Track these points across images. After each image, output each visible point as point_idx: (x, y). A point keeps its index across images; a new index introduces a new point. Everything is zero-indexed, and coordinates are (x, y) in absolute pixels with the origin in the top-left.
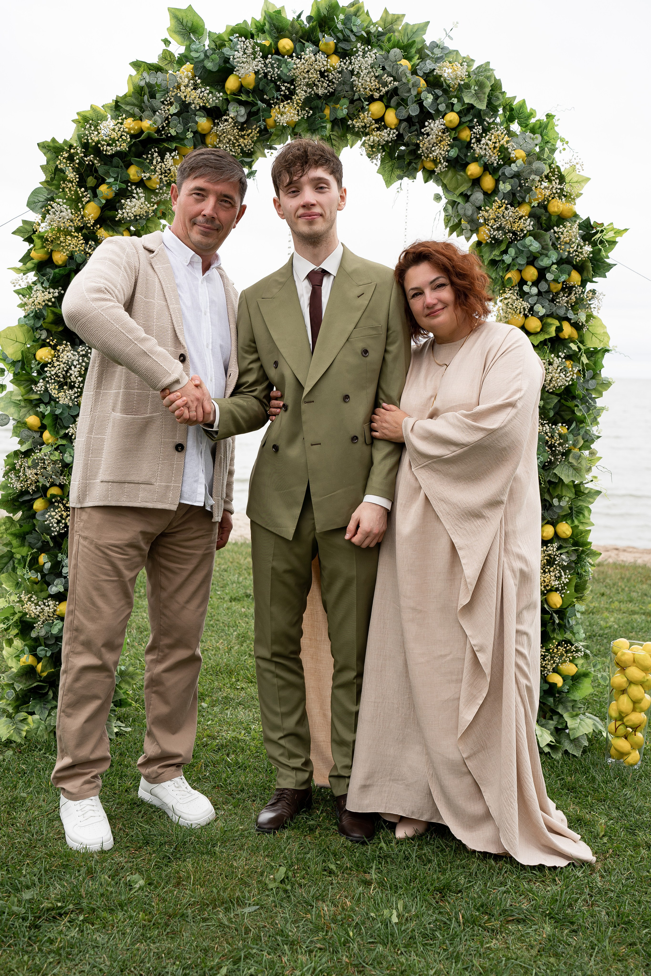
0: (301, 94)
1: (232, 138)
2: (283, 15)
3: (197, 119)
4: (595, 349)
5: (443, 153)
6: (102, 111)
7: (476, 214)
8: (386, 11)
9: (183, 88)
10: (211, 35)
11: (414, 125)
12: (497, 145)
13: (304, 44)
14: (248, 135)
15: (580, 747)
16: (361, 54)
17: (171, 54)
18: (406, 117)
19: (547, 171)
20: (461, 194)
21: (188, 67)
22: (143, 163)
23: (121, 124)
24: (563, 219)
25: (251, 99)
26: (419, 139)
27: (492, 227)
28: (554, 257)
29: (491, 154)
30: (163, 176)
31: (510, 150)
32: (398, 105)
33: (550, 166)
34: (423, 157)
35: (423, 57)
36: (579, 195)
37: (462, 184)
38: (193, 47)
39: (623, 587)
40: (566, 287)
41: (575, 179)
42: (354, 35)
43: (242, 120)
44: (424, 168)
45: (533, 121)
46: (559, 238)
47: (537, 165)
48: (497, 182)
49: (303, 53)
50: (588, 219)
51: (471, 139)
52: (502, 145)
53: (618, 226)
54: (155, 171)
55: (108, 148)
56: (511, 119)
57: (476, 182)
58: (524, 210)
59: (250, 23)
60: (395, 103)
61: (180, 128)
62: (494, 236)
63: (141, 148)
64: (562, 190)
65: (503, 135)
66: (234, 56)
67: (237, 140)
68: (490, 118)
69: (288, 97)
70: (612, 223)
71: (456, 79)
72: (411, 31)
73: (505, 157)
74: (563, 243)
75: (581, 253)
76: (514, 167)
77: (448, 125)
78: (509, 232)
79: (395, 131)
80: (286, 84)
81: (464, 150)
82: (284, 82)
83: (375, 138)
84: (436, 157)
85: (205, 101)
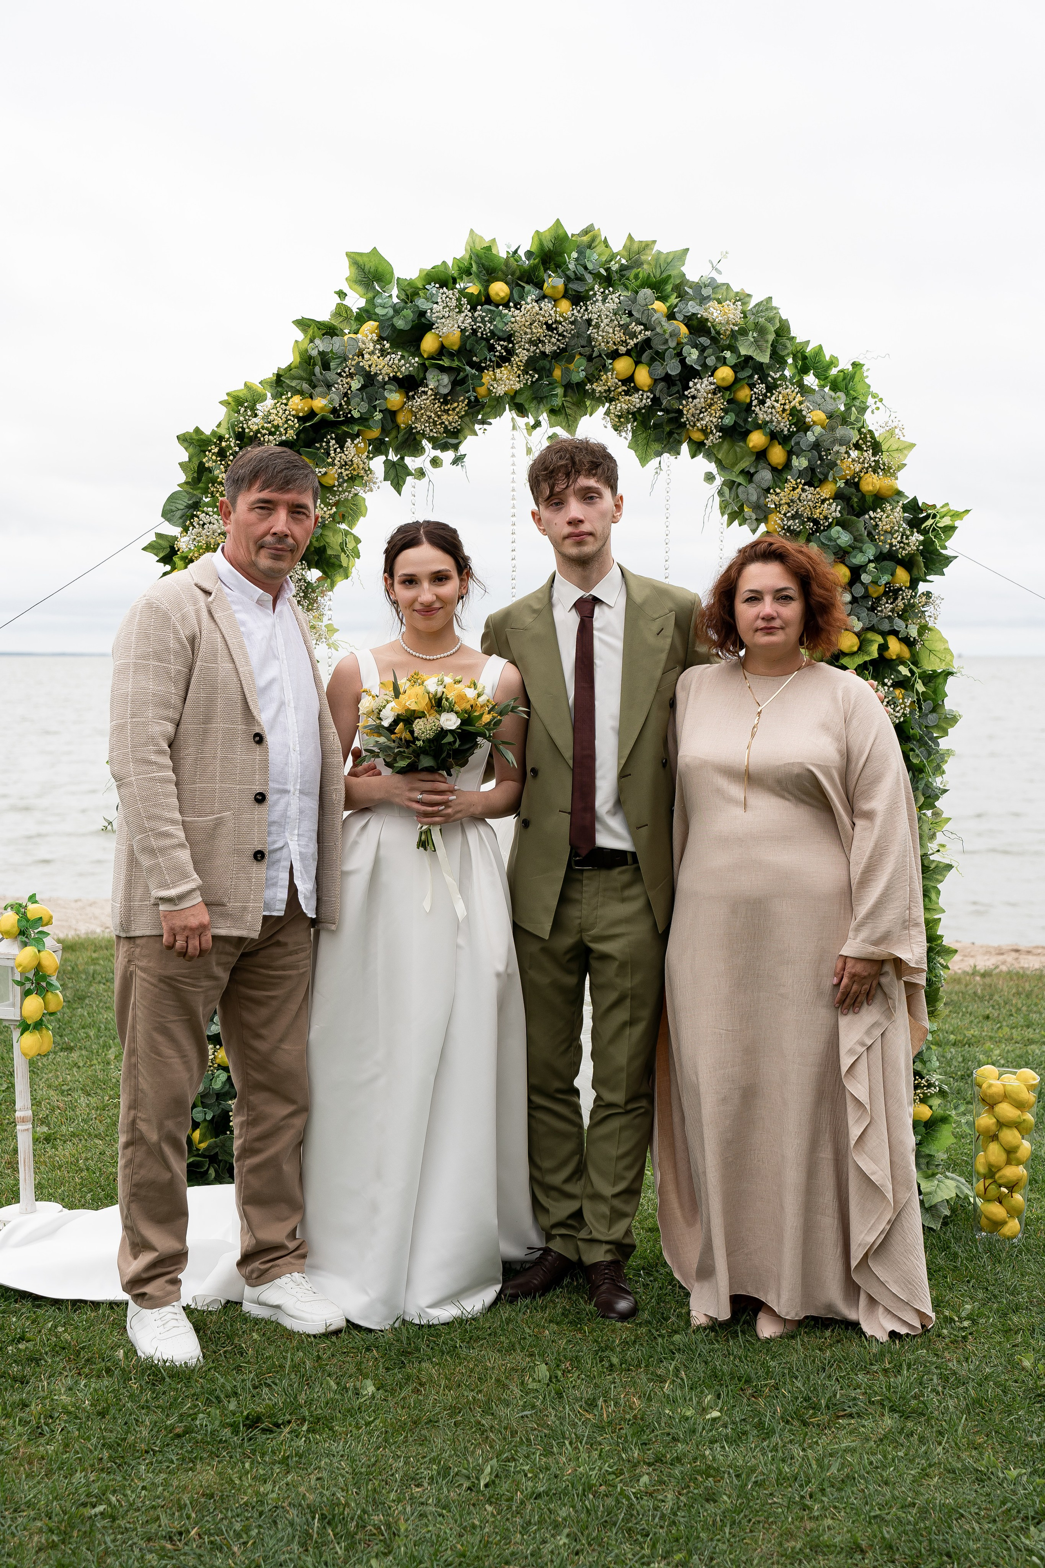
0: (522, 355)
1: (433, 416)
2: (494, 251)
3: (386, 394)
4: (934, 671)
5: (714, 420)
6: (260, 388)
7: (762, 498)
8: (630, 237)
9: (367, 356)
10: (400, 282)
11: (675, 385)
12: (787, 407)
13: (523, 288)
14: (454, 409)
15: (939, 1217)
16: (600, 298)
17: (347, 309)
18: (663, 375)
19: (855, 437)
20: (742, 472)
21: (370, 326)
22: (316, 453)
23: (286, 405)
24: (882, 499)
25: (456, 364)
26: (681, 404)
27: (785, 514)
28: (870, 552)
29: (780, 419)
30: (343, 470)
31: (804, 413)
32: (652, 360)
33: (859, 431)
34: (688, 426)
35: (682, 295)
36: (902, 466)
37: (742, 459)
38: (378, 301)
39: (1020, 1005)
40: (890, 591)
41: (894, 447)
42: (590, 273)
43: (445, 391)
44: (690, 439)
45: (834, 371)
46: (877, 525)
47: (841, 431)
48: (790, 454)
49: (523, 302)
50: (915, 499)
51: (751, 401)
52: (794, 407)
53: (957, 506)
54: (333, 464)
55: (271, 437)
56: (804, 370)
57: (761, 455)
58: (827, 491)
59: (450, 265)
60: (648, 358)
61: (364, 407)
62: (789, 527)
63: (312, 434)
64: (877, 462)
65: (794, 393)
66: (431, 309)
67: (439, 417)
68: (775, 373)
69: (505, 359)
70: (947, 504)
71: (728, 323)
72: (665, 261)
73: (798, 421)
74: (882, 533)
75: (908, 544)
76: (811, 437)
77: (720, 383)
78: (809, 518)
79: (649, 394)
80: (502, 343)
81: (743, 415)
82: (500, 339)
83: (623, 405)
84: (706, 426)
85: (396, 370)
